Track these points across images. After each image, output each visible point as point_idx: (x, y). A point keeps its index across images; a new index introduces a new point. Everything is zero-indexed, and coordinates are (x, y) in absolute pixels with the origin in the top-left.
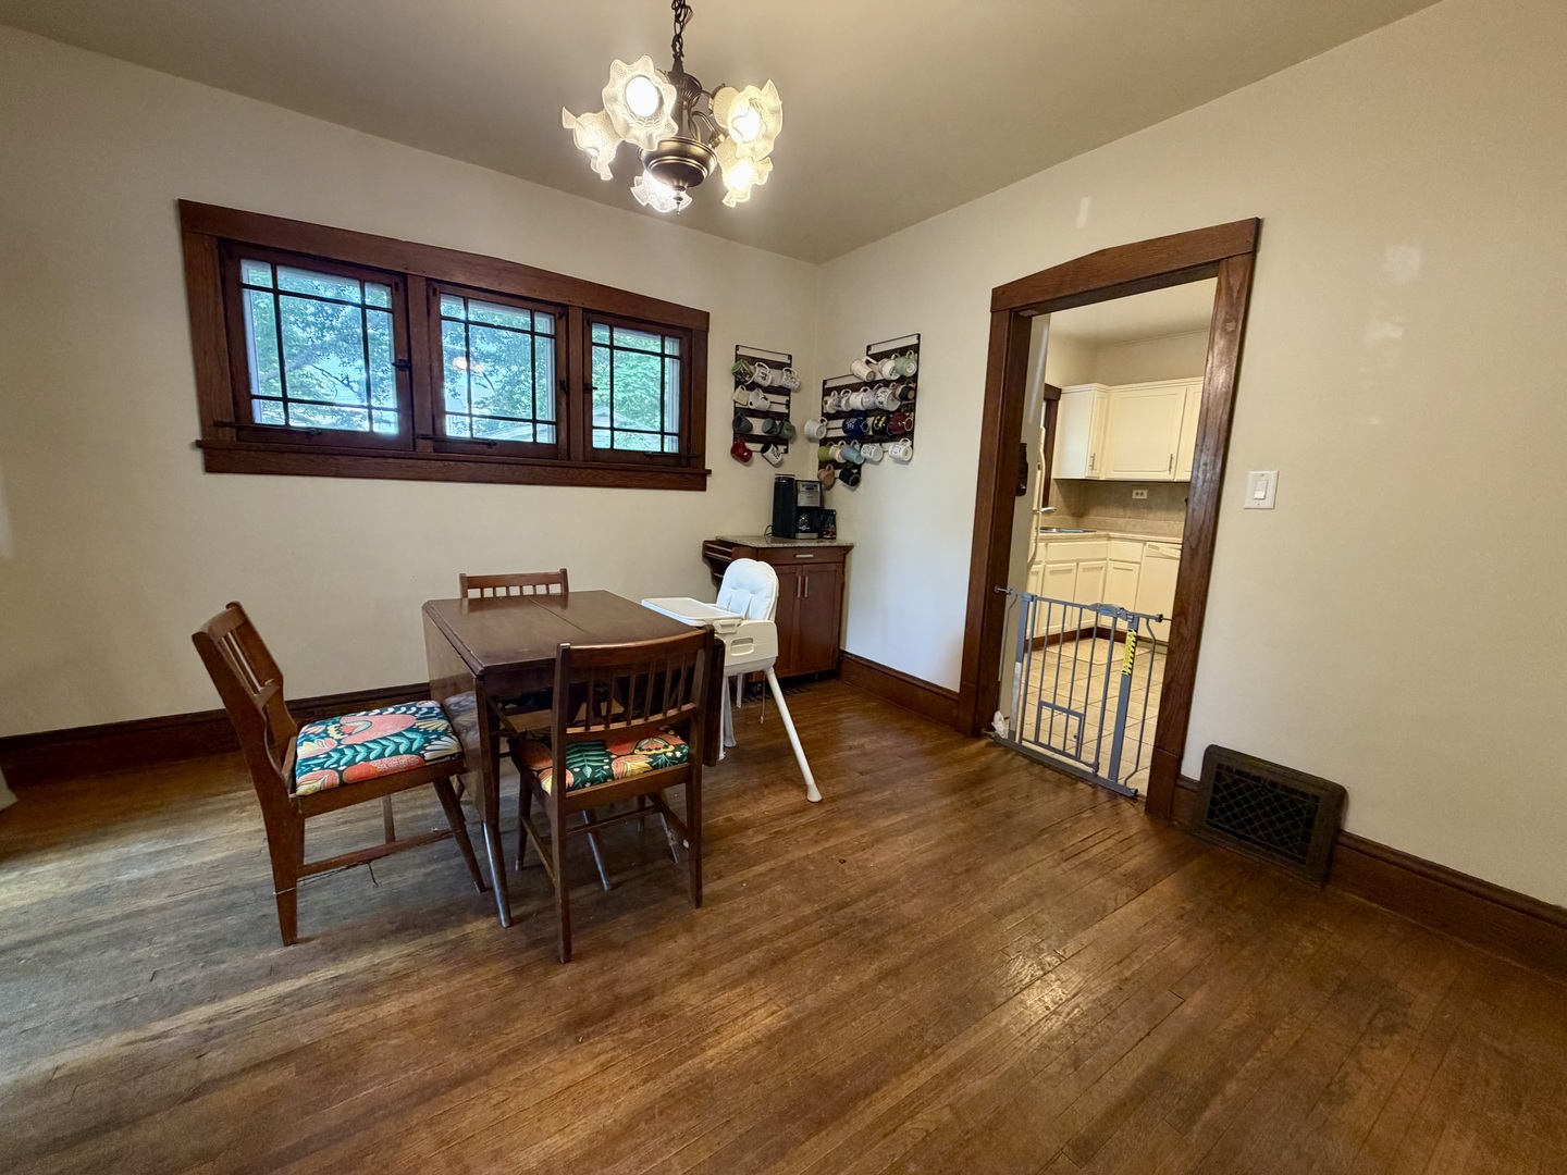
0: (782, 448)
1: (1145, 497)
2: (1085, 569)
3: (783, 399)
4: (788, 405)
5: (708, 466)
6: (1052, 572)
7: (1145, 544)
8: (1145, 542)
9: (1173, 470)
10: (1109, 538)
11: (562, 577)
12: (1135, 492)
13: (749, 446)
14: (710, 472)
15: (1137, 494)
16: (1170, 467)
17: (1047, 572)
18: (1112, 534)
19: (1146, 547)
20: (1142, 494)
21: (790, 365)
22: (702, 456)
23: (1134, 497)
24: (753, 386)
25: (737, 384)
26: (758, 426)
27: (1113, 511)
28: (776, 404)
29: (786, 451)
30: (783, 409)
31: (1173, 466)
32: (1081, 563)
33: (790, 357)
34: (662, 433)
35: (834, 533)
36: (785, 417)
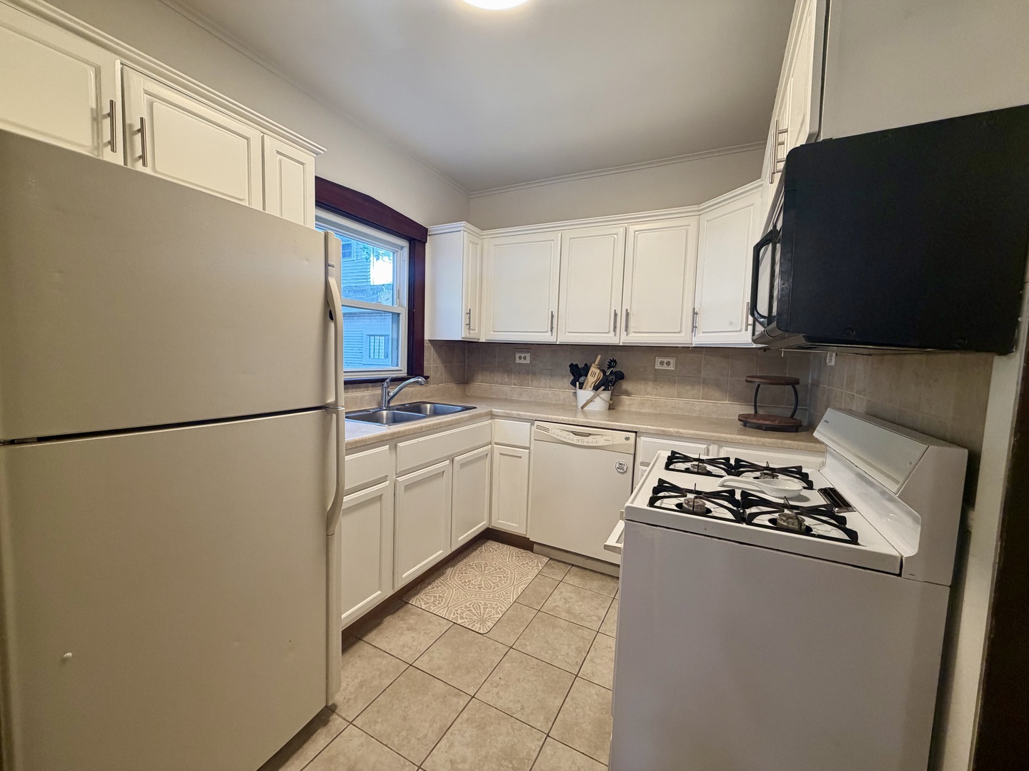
1: (528, 361)
2: (463, 465)
6: (408, 487)
7: (532, 424)
8: (532, 421)
9: (555, 330)
10: (492, 416)
12: (517, 355)
15: (520, 358)
16: (552, 328)
17: (400, 490)
18: (496, 410)
19: (534, 428)
20: (525, 358)
23: (518, 361)
27: (498, 377)
31: (555, 325)
32: (457, 458)
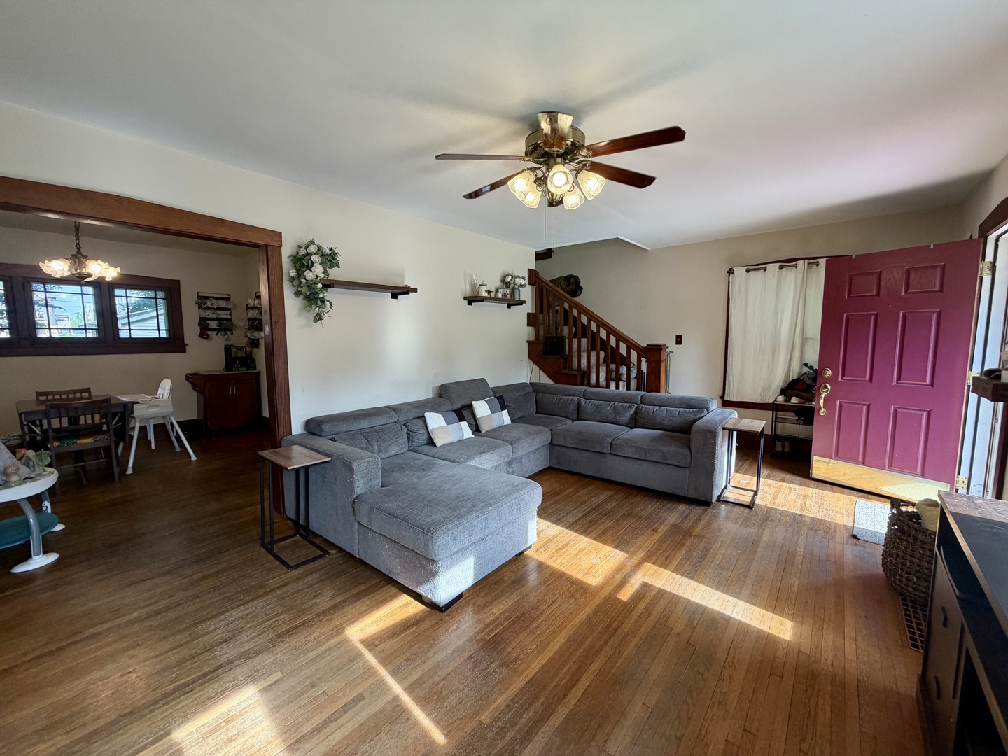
0: (229, 333)
3: (228, 312)
4: (230, 315)
5: (186, 343)
11: (88, 390)
13: (209, 333)
14: (187, 345)
21: (229, 299)
22: (182, 338)
24: (208, 308)
25: (199, 308)
26: (214, 324)
28: (225, 315)
29: (232, 334)
30: (228, 317)
33: (229, 295)
34: (159, 330)
35: (255, 367)
36: (230, 320)
